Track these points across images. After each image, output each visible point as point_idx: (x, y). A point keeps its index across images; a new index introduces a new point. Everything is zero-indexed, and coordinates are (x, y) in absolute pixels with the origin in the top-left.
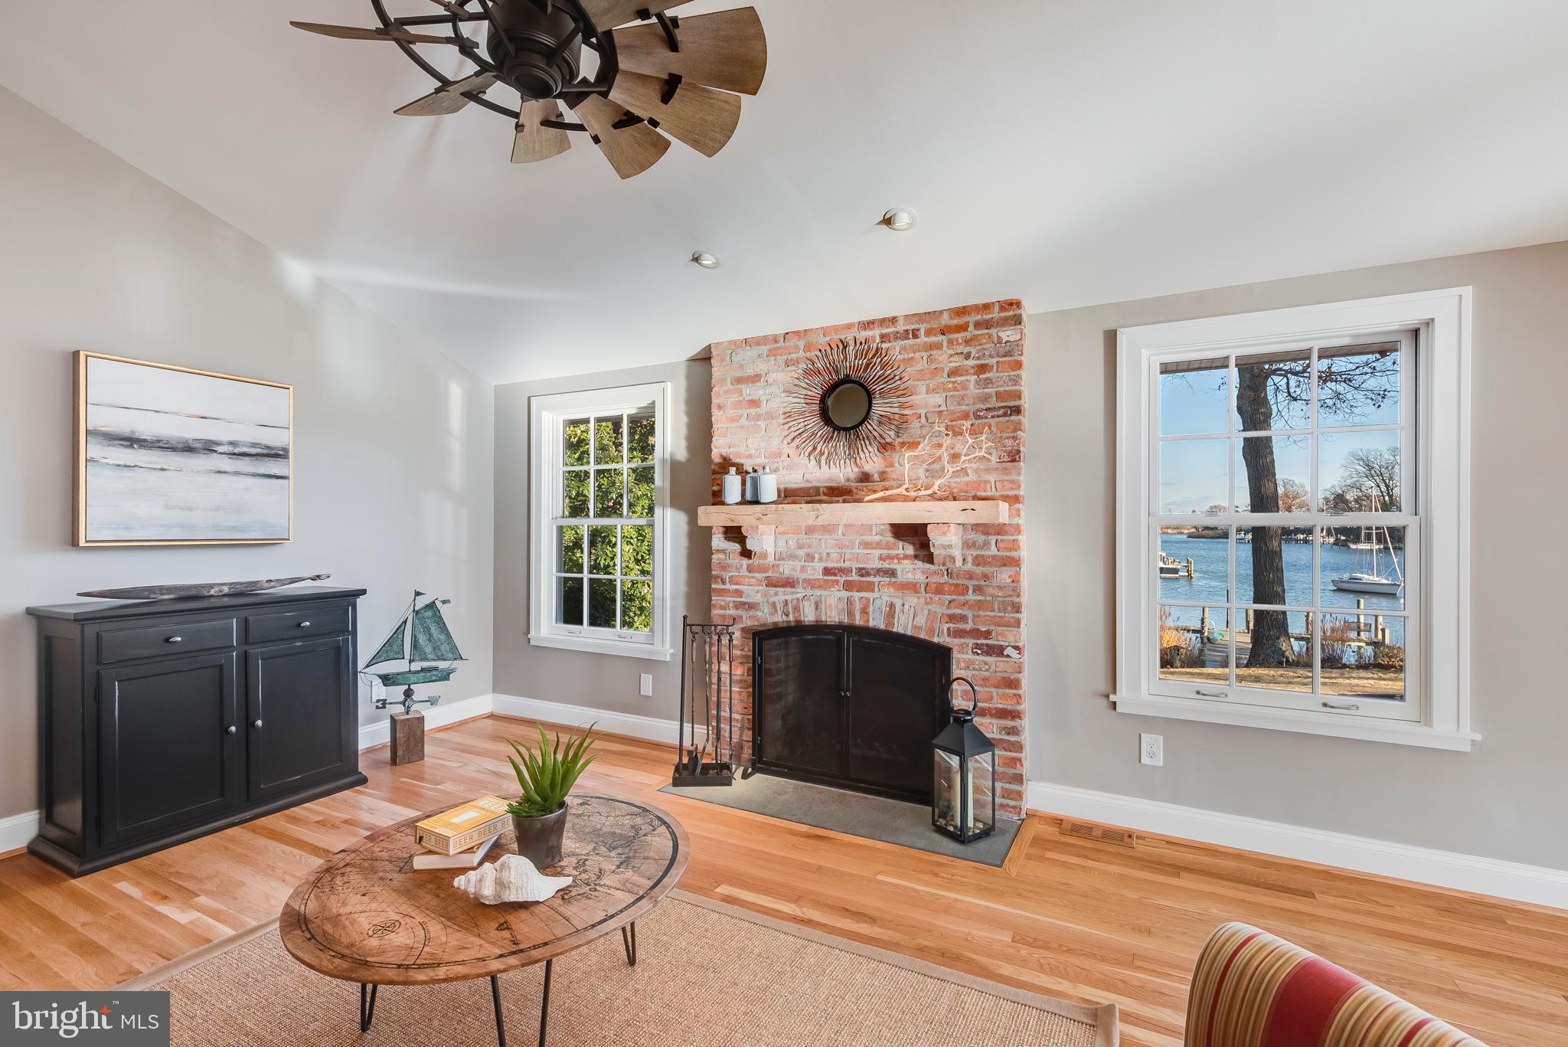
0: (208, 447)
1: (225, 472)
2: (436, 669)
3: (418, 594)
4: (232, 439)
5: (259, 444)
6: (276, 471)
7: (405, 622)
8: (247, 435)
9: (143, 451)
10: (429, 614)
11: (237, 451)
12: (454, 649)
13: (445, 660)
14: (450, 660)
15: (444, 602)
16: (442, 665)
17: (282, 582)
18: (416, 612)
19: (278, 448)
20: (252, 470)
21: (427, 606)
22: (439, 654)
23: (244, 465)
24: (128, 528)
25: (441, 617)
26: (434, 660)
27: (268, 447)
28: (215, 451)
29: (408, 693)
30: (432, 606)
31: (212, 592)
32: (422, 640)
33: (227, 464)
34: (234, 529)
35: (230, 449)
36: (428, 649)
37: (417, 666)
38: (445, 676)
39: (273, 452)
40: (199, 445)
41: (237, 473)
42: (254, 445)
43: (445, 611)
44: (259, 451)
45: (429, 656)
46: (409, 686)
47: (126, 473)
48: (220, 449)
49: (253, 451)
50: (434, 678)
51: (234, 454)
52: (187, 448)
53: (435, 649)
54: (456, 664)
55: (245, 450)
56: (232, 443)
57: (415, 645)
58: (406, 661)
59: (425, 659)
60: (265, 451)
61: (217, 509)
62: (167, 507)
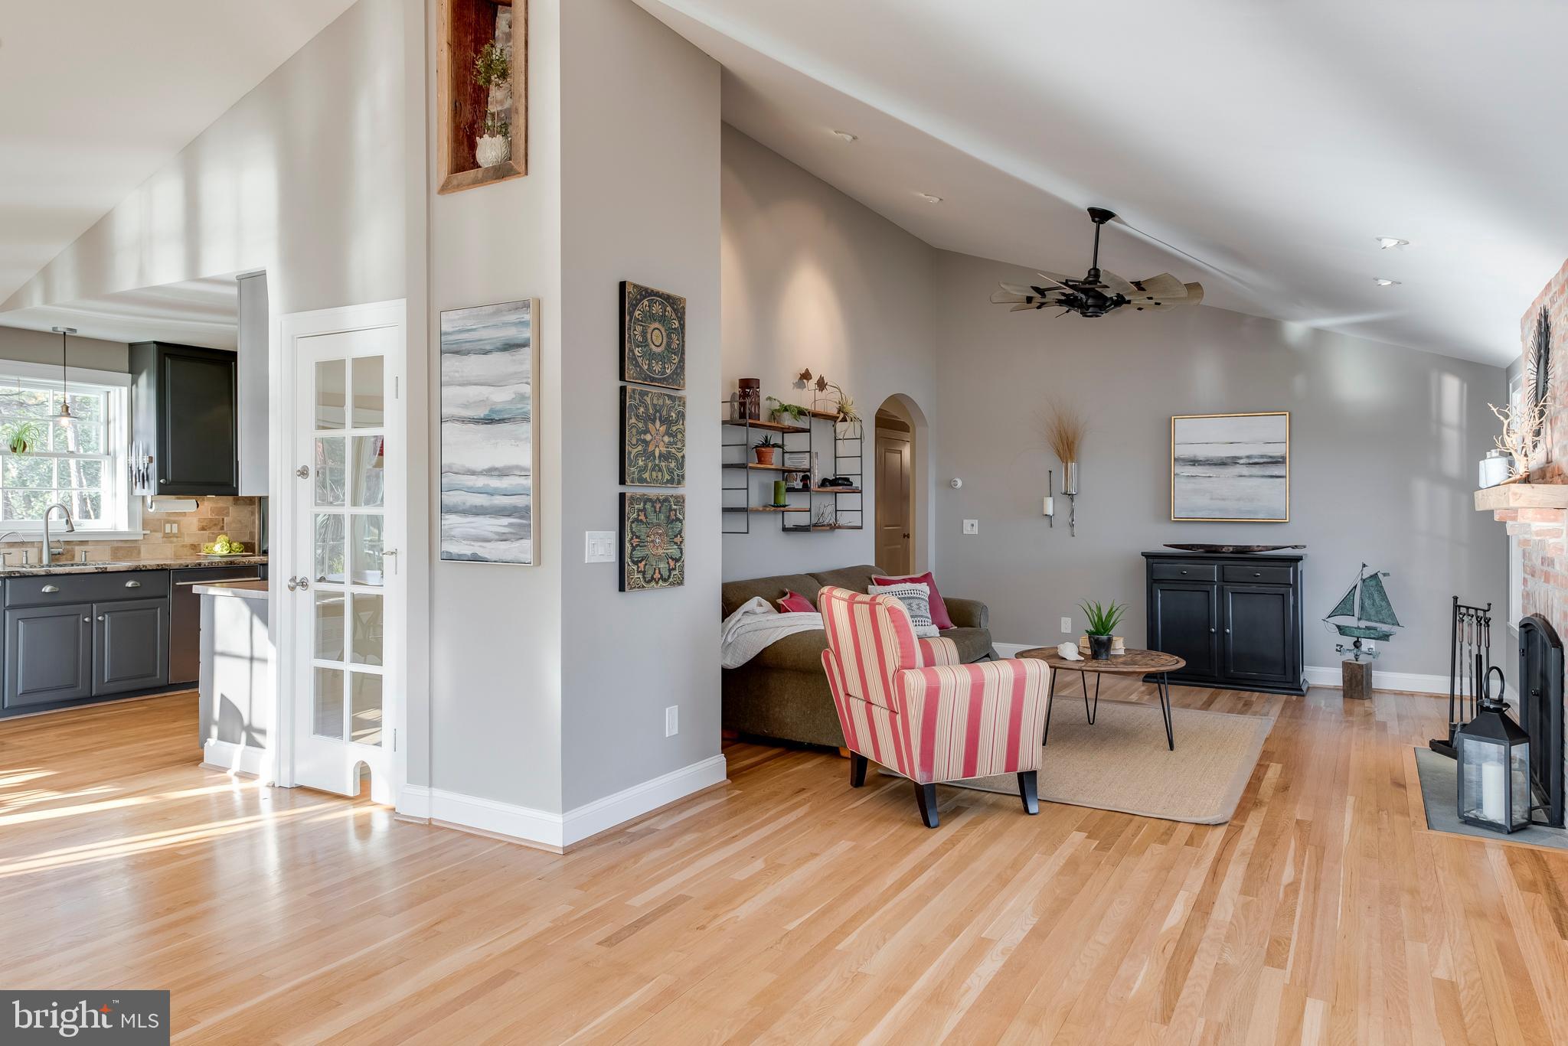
0: (1233, 461)
1: (1244, 476)
2: (1375, 629)
3: (1364, 566)
4: (1248, 454)
5: (1266, 456)
6: (1276, 473)
7: (1355, 587)
8: (1257, 450)
9: (1200, 467)
10: (1373, 583)
11: (1251, 462)
12: (1392, 615)
13: (1385, 623)
14: (1389, 624)
15: (1384, 575)
16: (1385, 628)
17: (1268, 548)
18: (1364, 581)
19: (1278, 457)
20: (1261, 473)
21: (1371, 577)
22: (1381, 617)
23: (1256, 470)
24: (1193, 511)
25: (1382, 587)
26: (1376, 622)
27: (1271, 457)
28: (1238, 463)
29: (1357, 645)
30: (1375, 576)
31: (1224, 550)
32: (1367, 603)
33: (1245, 471)
34: (1249, 512)
35: (1247, 461)
36: (1372, 612)
37: (1363, 624)
38: (1385, 637)
39: (1274, 460)
40: (1229, 461)
41: (1251, 476)
42: (1262, 457)
43: (1384, 580)
44: (1265, 460)
45: (1373, 618)
46: (1358, 638)
47: (1193, 480)
48: (1241, 461)
49: (1262, 460)
50: (1372, 636)
51: (1250, 464)
52: (1222, 463)
53: (1378, 612)
54: (1395, 629)
55: (1256, 460)
56: (1248, 457)
57: (1362, 608)
58: (1355, 618)
59: (1369, 620)
60: (1269, 460)
61: (1239, 500)
62: (1212, 499)
